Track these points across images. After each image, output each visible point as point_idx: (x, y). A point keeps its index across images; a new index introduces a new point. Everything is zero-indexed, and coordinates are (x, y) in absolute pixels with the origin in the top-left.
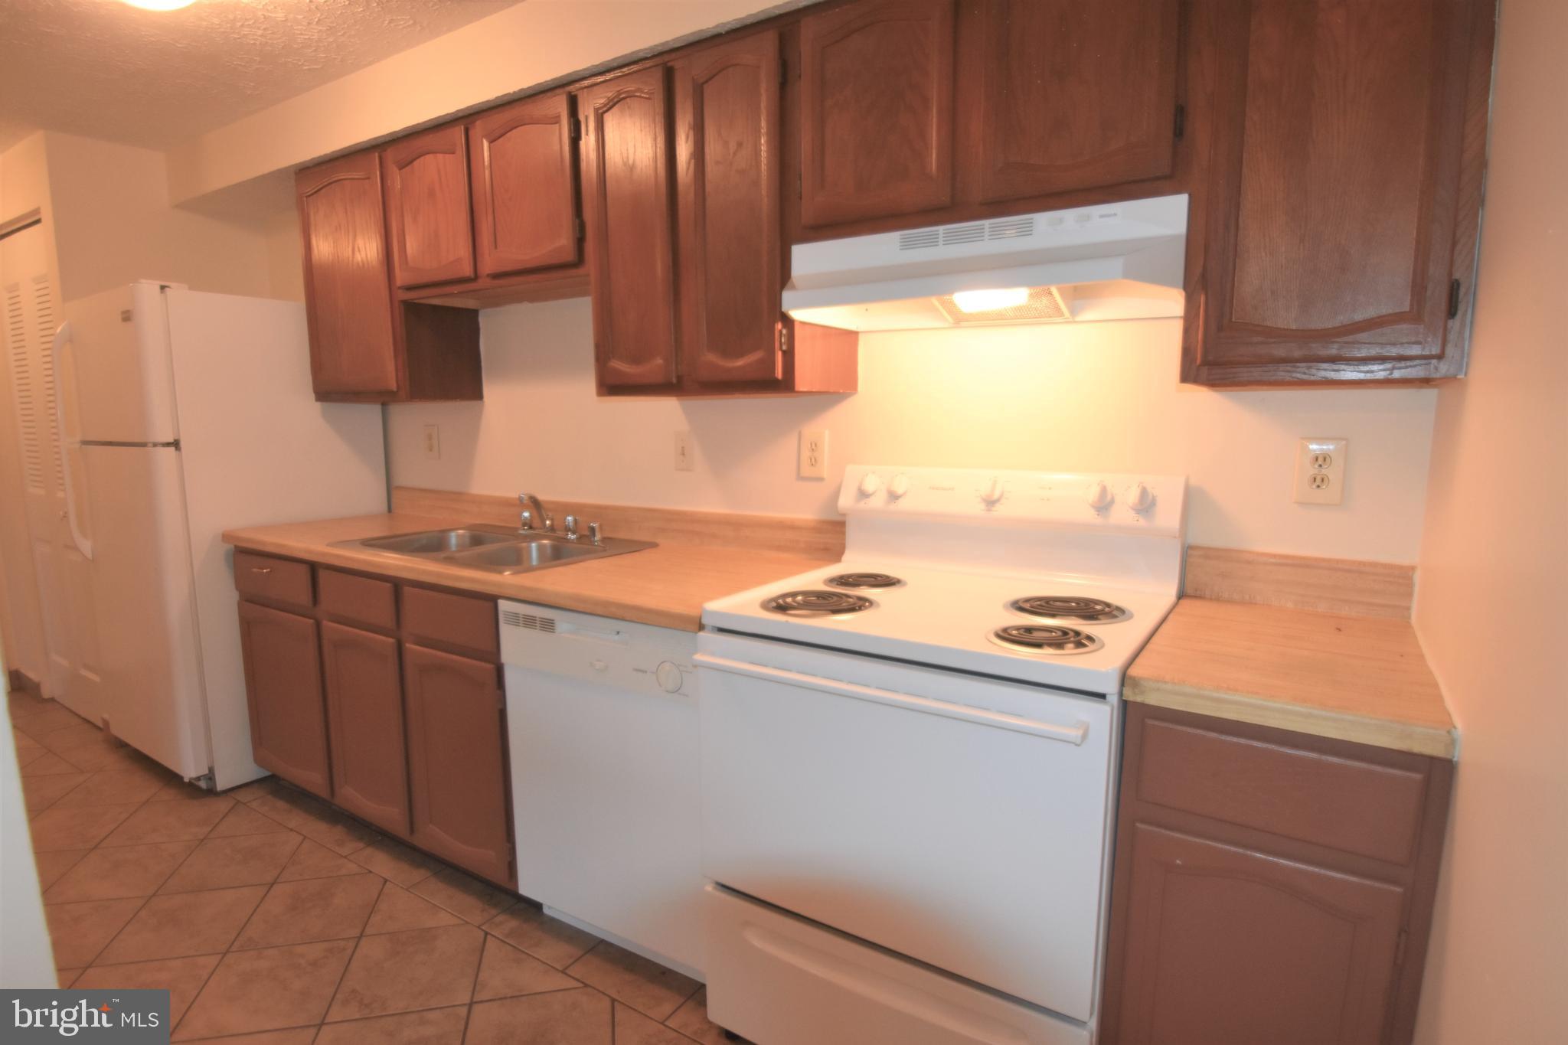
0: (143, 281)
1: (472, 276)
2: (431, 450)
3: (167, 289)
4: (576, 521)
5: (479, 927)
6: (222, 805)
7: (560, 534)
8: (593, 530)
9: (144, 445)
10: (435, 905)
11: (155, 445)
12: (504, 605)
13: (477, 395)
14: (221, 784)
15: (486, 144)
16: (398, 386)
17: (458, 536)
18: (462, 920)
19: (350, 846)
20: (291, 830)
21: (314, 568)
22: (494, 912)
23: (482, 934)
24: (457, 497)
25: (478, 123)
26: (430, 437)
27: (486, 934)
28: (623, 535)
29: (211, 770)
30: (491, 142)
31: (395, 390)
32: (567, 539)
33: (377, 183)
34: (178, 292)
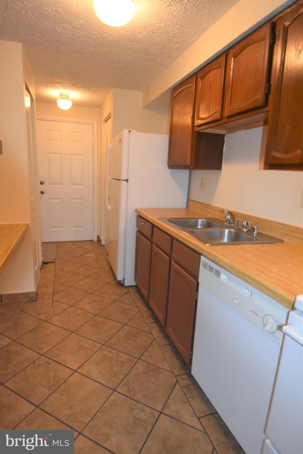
0: (124, 129)
1: (220, 118)
2: (202, 188)
3: (130, 132)
4: (247, 223)
5: (176, 376)
6: (125, 290)
7: (241, 228)
8: (254, 229)
9: (119, 180)
10: (166, 359)
11: (122, 180)
12: (203, 258)
13: (220, 168)
14: (126, 284)
15: (233, 59)
16: (191, 164)
17: (202, 221)
18: (172, 370)
19: (150, 320)
20: (137, 307)
21: (153, 226)
22: (183, 372)
23: (176, 381)
24: (207, 206)
25: (230, 51)
26: (202, 183)
27: (177, 381)
28: (268, 233)
29: (124, 279)
30: (234, 58)
31: (189, 165)
32: (242, 230)
33: (194, 87)
34: (134, 133)
